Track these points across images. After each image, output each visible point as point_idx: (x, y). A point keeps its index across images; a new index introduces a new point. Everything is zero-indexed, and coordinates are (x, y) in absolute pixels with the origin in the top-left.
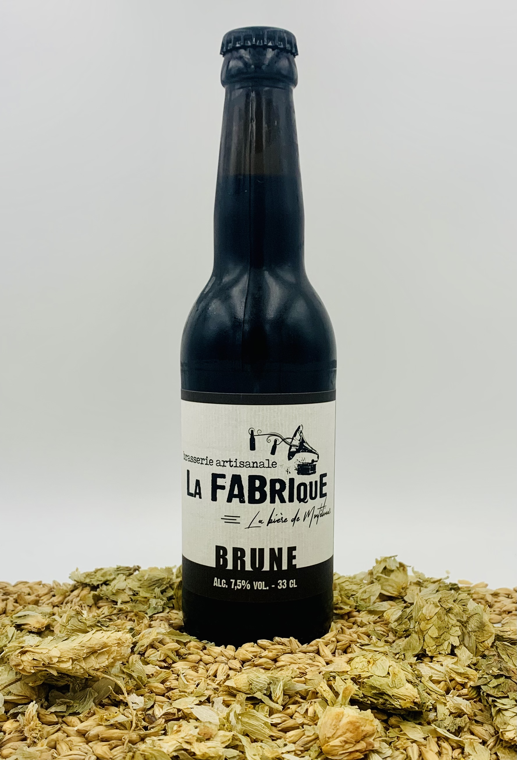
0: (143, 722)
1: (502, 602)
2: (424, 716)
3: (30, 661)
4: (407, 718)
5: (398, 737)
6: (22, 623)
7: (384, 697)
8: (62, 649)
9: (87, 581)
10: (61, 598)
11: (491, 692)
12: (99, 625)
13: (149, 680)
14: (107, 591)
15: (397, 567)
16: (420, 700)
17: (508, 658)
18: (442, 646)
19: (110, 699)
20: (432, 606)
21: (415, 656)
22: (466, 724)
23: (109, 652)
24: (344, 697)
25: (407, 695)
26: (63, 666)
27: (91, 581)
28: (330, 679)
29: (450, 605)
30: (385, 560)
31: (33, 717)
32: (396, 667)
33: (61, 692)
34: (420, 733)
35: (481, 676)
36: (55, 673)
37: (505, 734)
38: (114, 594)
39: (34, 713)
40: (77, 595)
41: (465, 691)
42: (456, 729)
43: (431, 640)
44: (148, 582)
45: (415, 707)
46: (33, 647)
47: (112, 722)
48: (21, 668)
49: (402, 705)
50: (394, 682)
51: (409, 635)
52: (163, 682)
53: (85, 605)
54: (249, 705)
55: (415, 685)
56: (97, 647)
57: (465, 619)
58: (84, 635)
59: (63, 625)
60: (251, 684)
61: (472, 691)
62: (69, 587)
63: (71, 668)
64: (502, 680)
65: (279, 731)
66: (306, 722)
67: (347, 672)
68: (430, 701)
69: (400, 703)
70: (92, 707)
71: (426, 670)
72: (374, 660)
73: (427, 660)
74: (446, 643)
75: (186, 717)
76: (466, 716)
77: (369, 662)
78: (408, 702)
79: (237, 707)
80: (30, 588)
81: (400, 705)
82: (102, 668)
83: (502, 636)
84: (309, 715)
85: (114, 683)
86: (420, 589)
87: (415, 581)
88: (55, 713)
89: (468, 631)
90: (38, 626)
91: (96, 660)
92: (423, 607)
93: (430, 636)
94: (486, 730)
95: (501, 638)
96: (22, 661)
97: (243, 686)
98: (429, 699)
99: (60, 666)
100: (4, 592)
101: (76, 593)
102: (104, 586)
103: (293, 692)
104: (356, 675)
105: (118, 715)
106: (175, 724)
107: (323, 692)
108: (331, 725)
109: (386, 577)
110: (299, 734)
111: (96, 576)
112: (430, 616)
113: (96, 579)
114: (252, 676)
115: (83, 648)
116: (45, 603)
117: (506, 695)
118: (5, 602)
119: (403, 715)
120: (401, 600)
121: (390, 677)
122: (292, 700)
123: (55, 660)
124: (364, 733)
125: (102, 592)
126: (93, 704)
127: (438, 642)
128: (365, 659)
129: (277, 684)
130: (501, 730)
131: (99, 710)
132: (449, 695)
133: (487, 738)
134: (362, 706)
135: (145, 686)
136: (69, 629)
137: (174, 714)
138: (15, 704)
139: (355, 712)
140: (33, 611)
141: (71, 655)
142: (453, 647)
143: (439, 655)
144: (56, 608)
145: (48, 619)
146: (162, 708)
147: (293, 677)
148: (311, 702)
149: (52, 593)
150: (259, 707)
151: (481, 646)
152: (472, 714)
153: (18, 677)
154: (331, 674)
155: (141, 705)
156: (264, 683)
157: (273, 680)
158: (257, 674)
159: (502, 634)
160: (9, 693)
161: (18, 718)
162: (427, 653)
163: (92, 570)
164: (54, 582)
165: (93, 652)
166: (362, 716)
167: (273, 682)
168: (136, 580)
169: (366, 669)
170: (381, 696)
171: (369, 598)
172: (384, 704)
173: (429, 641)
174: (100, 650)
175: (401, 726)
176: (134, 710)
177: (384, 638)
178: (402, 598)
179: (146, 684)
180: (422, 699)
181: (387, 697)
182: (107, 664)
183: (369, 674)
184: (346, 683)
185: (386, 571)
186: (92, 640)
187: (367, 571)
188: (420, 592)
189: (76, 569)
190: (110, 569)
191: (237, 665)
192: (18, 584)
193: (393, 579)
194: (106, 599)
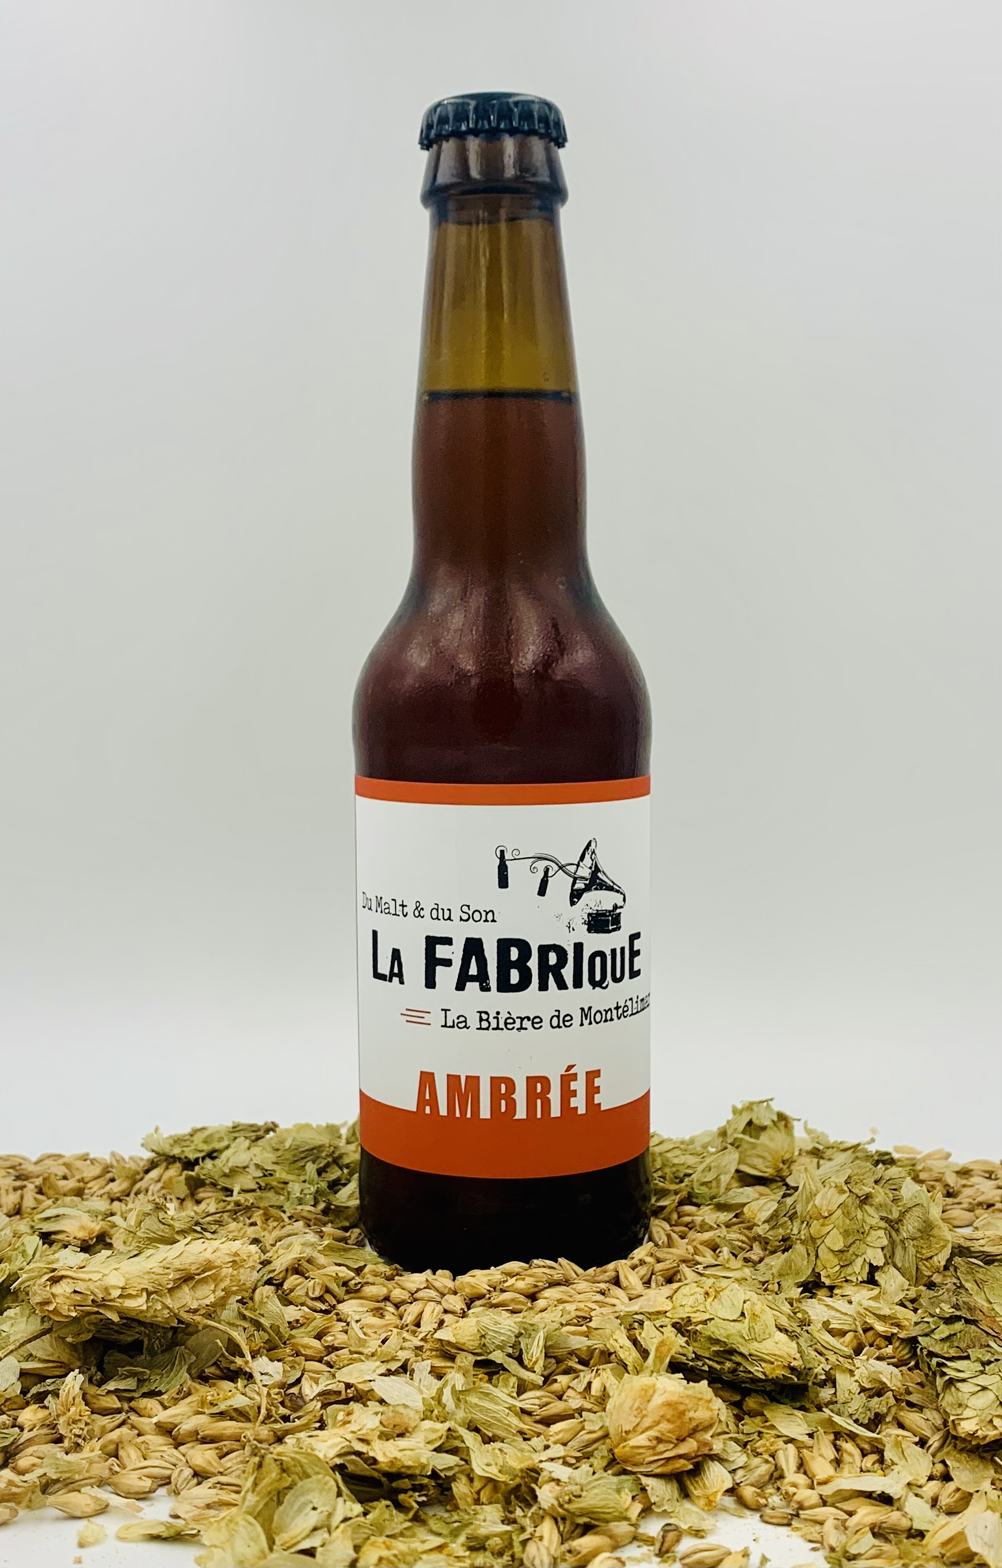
0: (281, 1408)
1: (977, 1187)
2: (812, 1395)
3: (68, 1295)
4: (778, 1397)
5: (760, 1433)
6: (52, 1229)
7: (733, 1358)
8: (127, 1273)
9: (176, 1151)
10: (125, 1185)
11: (936, 1349)
12: (198, 1229)
13: (293, 1332)
14: (214, 1171)
15: (773, 1121)
16: (801, 1362)
17: (976, 1287)
18: (850, 1266)
19: (218, 1367)
20: (833, 1191)
21: (802, 1285)
22: (889, 1409)
23: (216, 1279)
24: (659, 1358)
25: (776, 1353)
26: (130, 1304)
27: (183, 1151)
28: (632, 1325)
29: (867, 1190)
30: (750, 1107)
31: (74, 1399)
32: (758, 1303)
33: (127, 1354)
34: (799, 1425)
35: (920, 1320)
36: (115, 1318)
37: (959, 1424)
38: (225, 1175)
39: (77, 1390)
40: (157, 1179)
41: (889, 1350)
42: (870, 1419)
43: (831, 1256)
44: (293, 1153)
45: (793, 1377)
46: (75, 1269)
47: (222, 1407)
48: (51, 1308)
49: (768, 1373)
50: (752, 1330)
51: (790, 1247)
52: (319, 1337)
53: (173, 1197)
54: (480, 1376)
55: (793, 1336)
56: (193, 1269)
57: (895, 1215)
58: (169, 1247)
59: (130, 1231)
60: (483, 1336)
61: (900, 1349)
62: (142, 1164)
63: (144, 1307)
64: (958, 1326)
65: (536, 1422)
66: (588, 1406)
67: (666, 1312)
68: (822, 1366)
69: (763, 1368)
70: (185, 1382)
71: (818, 1311)
72: (716, 1291)
73: (821, 1293)
74: (859, 1261)
75: (362, 1397)
76: (890, 1393)
77: (707, 1293)
78: (778, 1366)
79: (456, 1379)
80: (67, 1165)
81: (764, 1373)
82: (203, 1308)
83: (968, 1248)
84: (593, 1392)
85: (227, 1337)
86: (818, 1163)
87: (809, 1147)
88: (116, 1391)
89: (901, 1237)
90: (82, 1235)
91: (192, 1293)
92: (816, 1195)
93: (829, 1248)
94: (927, 1420)
95: (964, 1250)
96: (54, 1296)
97: (470, 1340)
98: (821, 1362)
99: (125, 1305)
100: (17, 1174)
101: (154, 1174)
102: (208, 1159)
103: (564, 1352)
104: (682, 1319)
105: (233, 1396)
106: (340, 1410)
107: (618, 1349)
108: (631, 1408)
109: (752, 1140)
110: (571, 1429)
111: (192, 1142)
112: (829, 1211)
113: (193, 1147)
114: (486, 1321)
115: (167, 1271)
116: (96, 1194)
117: (965, 1354)
118: (20, 1192)
119: (770, 1391)
120: (781, 1184)
121: (746, 1321)
122: (563, 1367)
123: (116, 1293)
124: (694, 1424)
125: (204, 1172)
126: (186, 1376)
127: (844, 1258)
128: (699, 1289)
129: (533, 1336)
130: (952, 1418)
131: (198, 1386)
132: (861, 1357)
133: (927, 1433)
134: (691, 1374)
135: (285, 1343)
136: (140, 1238)
137: (340, 1393)
138: (40, 1377)
139: (677, 1385)
140: (73, 1208)
141: (144, 1284)
142: (873, 1269)
143: (845, 1284)
144: (116, 1203)
145: (102, 1223)
146: (317, 1383)
147: (564, 1323)
148: (598, 1370)
149: (109, 1176)
150: (498, 1379)
151: (926, 1267)
152: (902, 1391)
153: (46, 1325)
154: (635, 1316)
155: (278, 1378)
156: (509, 1333)
157: (524, 1328)
158: (495, 1317)
159: (968, 1244)
160: (30, 1357)
161: (46, 1402)
162: (823, 1279)
163: (185, 1130)
164: (113, 1154)
165: (187, 1279)
166: (689, 1392)
167: (525, 1332)
168: (269, 1149)
169: (701, 1308)
170: (728, 1357)
171: (717, 1180)
172: (733, 1371)
173: (826, 1257)
174: (198, 1274)
175: (765, 1413)
176: (265, 1386)
177: (743, 1254)
178: (783, 1180)
179: (288, 1339)
180: (806, 1362)
181: (739, 1359)
182: (213, 1300)
183: (707, 1316)
184: (663, 1333)
185: (753, 1128)
186: (184, 1256)
187: (715, 1129)
188: (818, 1169)
189: (155, 1129)
190: (218, 1128)
191: (457, 1303)
192: (43, 1160)
193: (765, 1145)
194: (211, 1186)
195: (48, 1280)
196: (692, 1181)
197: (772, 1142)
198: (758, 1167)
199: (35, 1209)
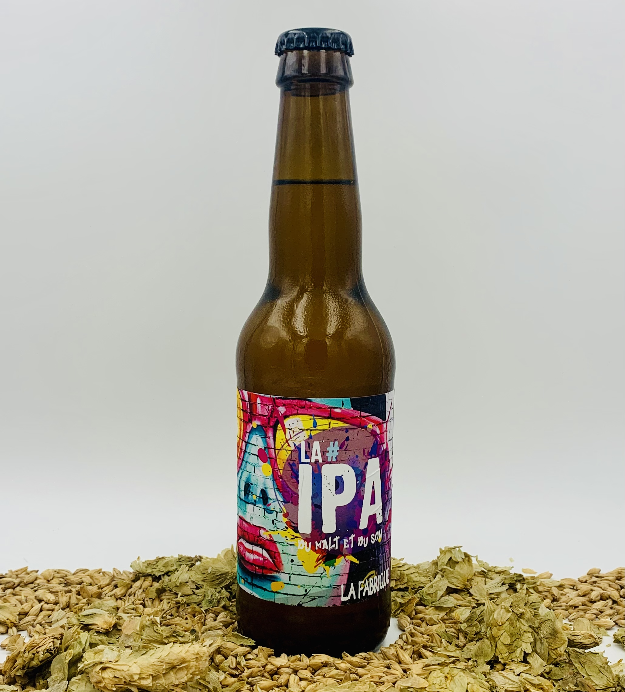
1: (568, 595)
3: (111, 678)
6: (90, 623)
8: (141, 665)
9: (149, 571)
10: (123, 591)
12: (175, 635)
14: (170, 583)
15: (463, 559)
17: (580, 666)
18: (514, 653)
20: (503, 610)
21: (488, 663)
23: (187, 668)
26: (144, 683)
27: (153, 571)
29: (521, 610)
30: (450, 550)
32: (474, 684)
36: (136, 690)
38: (177, 586)
40: (140, 587)
43: (504, 647)
44: (212, 576)
46: (113, 663)
48: (102, 685)
51: (481, 639)
53: (148, 599)
56: (176, 663)
57: (537, 625)
58: (162, 647)
62: (131, 576)
63: (151, 685)
67: (425, 688)
71: (499, 679)
73: (499, 667)
74: (519, 650)
77: (446, 677)
80: (91, 577)
82: (181, 684)
87: (480, 571)
89: (540, 637)
90: (105, 626)
91: (175, 676)
92: (494, 612)
93: (502, 643)
95: (572, 642)
96: (103, 678)
99: (141, 683)
100: (66, 582)
101: (138, 584)
102: (166, 576)
109: (451, 570)
111: (157, 566)
112: (502, 622)
113: (157, 569)
115: (162, 664)
116: (108, 595)
118: (68, 594)
120: (467, 592)
123: (136, 677)
125: (165, 583)
127: (511, 649)
128: (442, 674)
136: (144, 639)
140: (99, 609)
141: (150, 672)
142: (526, 655)
143: (511, 663)
144: (119, 600)
145: (115, 618)
149: (114, 583)
151: (553, 653)
159: (572, 638)
162: (500, 660)
163: (153, 558)
164: (114, 569)
165: (172, 668)
168: (199, 573)
169: (444, 686)
171: (436, 593)
173: (501, 647)
174: (178, 665)
177: (455, 641)
178: (468, 590)
182: (186, 679)
185: (452, 562)
186: (171, 654)
187: (430, 561)
188: (486, 584)
189: (137, 557)
190: (171, 559)
191: (307, 674)
192: (77, 573)
193: (458, 572)
194: (169, 592)
195: (100, 670)
196: (423, 592)
197: (462, 570)
198: (455, 583)
199: (77, 604)
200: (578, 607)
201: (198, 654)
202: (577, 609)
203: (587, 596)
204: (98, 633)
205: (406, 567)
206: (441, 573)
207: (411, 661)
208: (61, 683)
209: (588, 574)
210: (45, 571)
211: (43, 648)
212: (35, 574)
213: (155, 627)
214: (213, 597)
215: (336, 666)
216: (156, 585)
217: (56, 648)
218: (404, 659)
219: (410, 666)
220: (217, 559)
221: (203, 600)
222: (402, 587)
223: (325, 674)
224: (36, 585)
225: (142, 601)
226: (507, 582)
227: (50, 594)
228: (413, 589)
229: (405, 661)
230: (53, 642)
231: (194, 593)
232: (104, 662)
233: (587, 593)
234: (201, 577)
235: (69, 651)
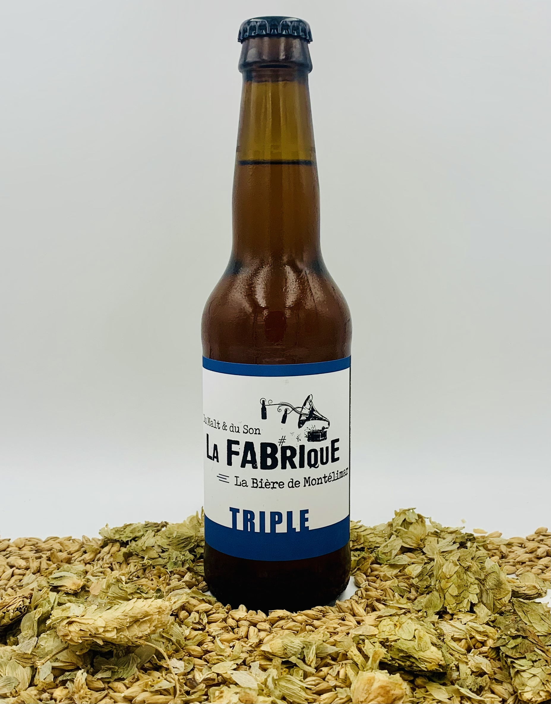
0: (185, 687)
1: (516, 552)
2: (449, 677)
3: (77, 631)
4: (432, 678)
5: (424, 697)
6: (58, 585)
7: (411, 659)
8: (106, 619)
9: (117, 537)
10: (92, 556)
11: (509, 653)
12: (138, 591)
13: (187, 642)
14: (137, 547)
15: (416, 520)
16: (444, 662)
17: (524, 614)
18: (461, 604)
19: (151, 663)
20: (451, 564)
21: (437, 613)
22: (487, 684)
23: (150, 621)
24: (374, 661)
25: (431, 657)
26: (109, 635)
27: (120, 537)
28: (359, 642)
29: (468, 564)
30: (404, 512)
31: (82, 685)
32: (421, 631)
33: (106, 658)
34: (444, 694)
35: (499, 636)
36: (101, 643)
37: (523, 694)
38: (143, 550)
39: (83, 681)
40: (108, 552)
41: (485, 649)
42: (477, 689)
43: (452, 598)
44: (177, 540)
45: (440, 669)
46: (79, 617)
47: (156, 688)
48: (69, 638)
49: (428, 668)
50: (419, 646)
51: (431, 592)
52: (200, 644)
53: (115, 563)
54: (284, 669)
55: (439, 647)
56: (139, 616)
57: (483, 577)
58: (126, 603)
60: (285, 649)
61: (491, 651)
62: (99, 542)
63: (115, 637)
64: (519, 640)
65: (314, 693)
66: (339, 684)
67: (376, 635)
68: (454, 663)
69: (426, 665)
70: (136, 673)
71: (447, 628)
72: (400, 623)
73: (447, 617)
74: (466, 601)
75: (225, 682)
76: (487, 675)
77: (395, 625)
78: (434, 665)
79: (273, 672)
80: (61, 544)
81: (426, 668)
82: (144, 636)
83: (517, 592)
84: (341, 676)
85: (155, 649)
86: (438, 540)
87: (433, 531)
88: (101, 679)
89: (486, 588)
90: (74, 588)
91: (139, 629)
92: (442, 566)
93: (450, 594)
94: (506, 689)
95: (516, 593)
96: (70, 632)
97: (279, 651)
98: (452, 660)
99: (106, 636)
100: (36, 549)
101: (106, 549)
102: (133, 542)
103: (325, 655)
104: (384, 639)
105: (161, 681)
106: (216, 690)
107: (353, 656)
108: (363, 690)
109: (406, 530)
110: (331, 697)
111: (125, 532)
112: (450, 575)
113: (125, 535)
114: (286, 641)
115: (126, 617)
116: (77, 560)
117: (524, 656)
118: (39, 560)
119: (428, 676)
120: (420, 551)
121: (416, 640)
122: (324, 663)
123: (101, 630)
124: (394, 697)
125: (132, 549)
126: (136, 669)
127: (458, 600)
128: (391, 622)
129: (310, 648)
130: (519, 691)
131: (142, 675)
132: (470, 654)
133: (506, 697)
134: (392, 671)
135: (183, 649)
136: (110, 596)
137: (214, 680)
138: (62, 671)
139: (385, 677)
140: (68, 572)
141: (115, 625)
142: (473, 605)
143: (459, 613)
144: (88, 565)
145: (83, 580)
146: (201, 671)
147: (325, 640)
148: (342, 664)
149: (83, 549)
150: (293, 671)
151: (498, 603)
152: (493, 673)
153: (66, 646)
154: (360, 637)
155: (182, 670)
156: (298, 647)
157: (306, 645)
158: (291, 639)
159: (517, 589)
160: (57, 660)
161: (67, 685)
162: (448, 610)
163: (121, 525)
164: (84, 537)
165: (136, 621)
166: (391, 680)
167: (306, 646)
168: (165, 537)
169: (393, 633)
170: (407, 658)
171: (390, 552)
172: (409, 666)
173: (449, 599)
174: (141, 619)
175: (427, 687)
176: (176, 674)
177: (407, 595)
178: (421, 549)
180: (446, 661)
181: (413, 660)
182: (149, 632)
183: (396, 638)
184: (374, 646)
185: (406, 523)
186: (134, 608)
187: (386, 523)
188: (438, 543)
189: (106, 525)
190: (138, 525)
191: (266, 626)
192: (48, 540)
193: (412, 532)
194: (136, 556)
195: (66, 624)
196: (378, 551)
197: (416, 530)
198: (409, 543)
199: (47, 569)
200: (525, 563)
201: (160, 608)
202: (524, 565)
203: (535, 553)
204: (67, 594)
205: (362, 529)
206: (396, 534)
207: (365, 613)
208: (30, 639)
209: (536, 533)
210: (17, 539)
211: (13, 607)
212: (7, 542)
213: (119, 584)
214: (178, 559)
215: (293, 619)
216: (124, 550)
217: (26, 607)
218: (359, 611)
219: (363, 618)
220: (182, 524)
221: (168, 562)
222: (359, 547)
223: (282, 626)
224: (8, 552)
225: (110, 565)
226: (459, 540)
227: (21, 560)
228: (369, 549)
229: (359, 613)
230: (23, 601)
231: (160, 557)
232: (70, 617)
233: (534, 550)
234: (166, 541)
235: (38, 609)
